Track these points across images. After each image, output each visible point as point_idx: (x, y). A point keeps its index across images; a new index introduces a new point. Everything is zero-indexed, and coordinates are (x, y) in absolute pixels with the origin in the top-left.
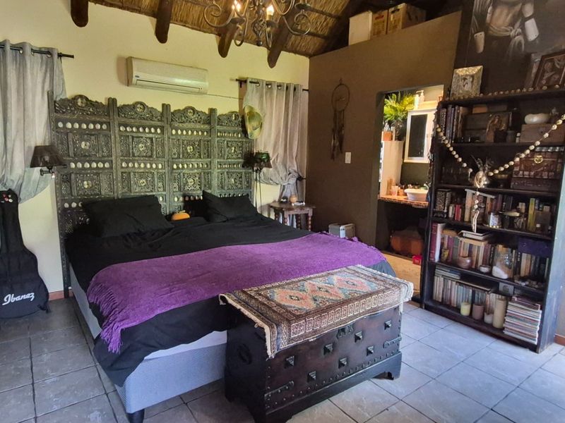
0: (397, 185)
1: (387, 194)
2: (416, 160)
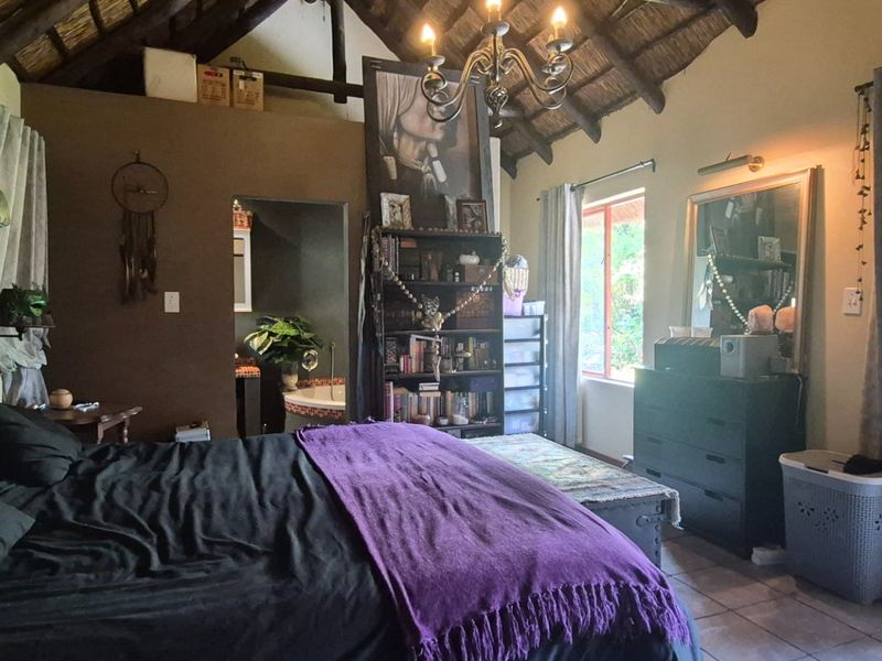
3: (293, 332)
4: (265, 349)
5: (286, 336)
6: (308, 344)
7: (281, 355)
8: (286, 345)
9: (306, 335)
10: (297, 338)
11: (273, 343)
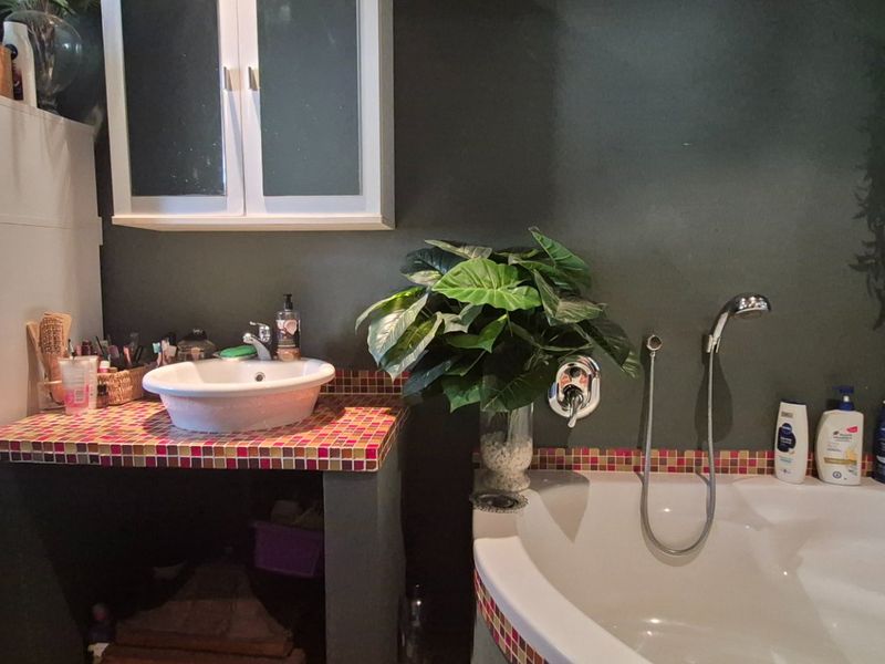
0: (86, 350)
1: (34, 410)
2: (179, 213)
3: (515, 298)
4: (411, 359)
5: (489, 312)
6: (569, 339)
7: (473, 378)
8: (487, 346)
9: (567, 311)
10: (529, 319)
11: (441, 337)
